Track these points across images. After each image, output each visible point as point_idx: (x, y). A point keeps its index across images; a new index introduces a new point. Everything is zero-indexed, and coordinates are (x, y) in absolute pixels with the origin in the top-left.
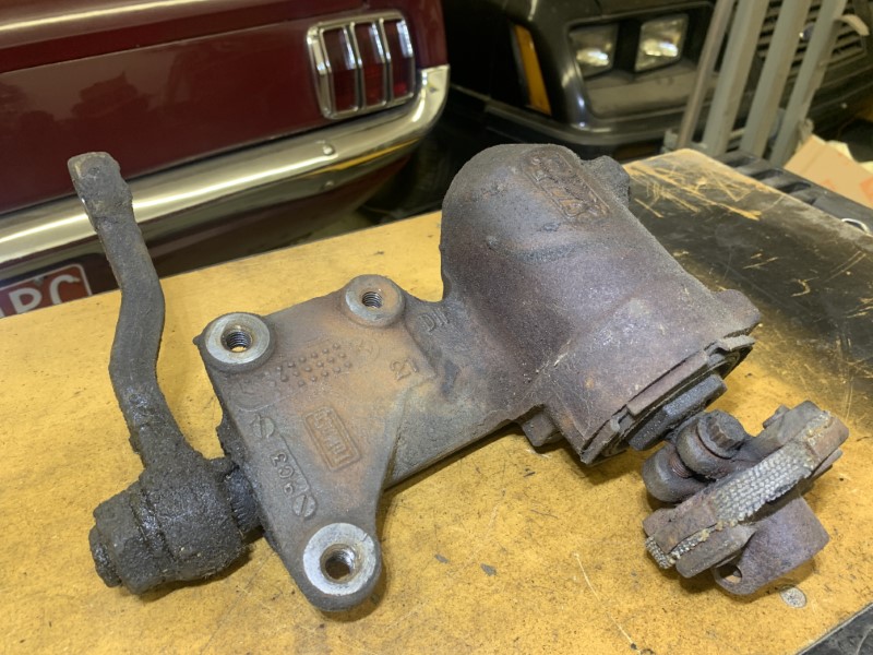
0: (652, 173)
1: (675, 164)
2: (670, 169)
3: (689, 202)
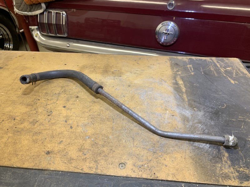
0: (215, 61)
1: (227, 61)
2: (222, 62)
3: (217, 73)
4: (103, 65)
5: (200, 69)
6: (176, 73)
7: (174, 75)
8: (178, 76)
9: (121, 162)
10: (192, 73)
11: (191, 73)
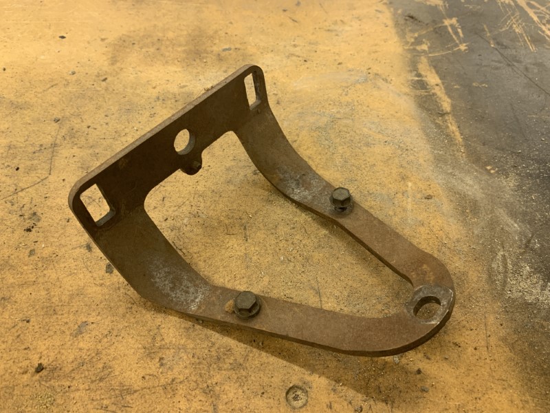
0: (523, 3)
3: (534, 40)
4: (185, 33)
5: (484, 30)
6: (414, 49)
7: (409, 56)
8: (422, 57)
9: (291, 385)
10: (463, 47)
11: (457, 45)
